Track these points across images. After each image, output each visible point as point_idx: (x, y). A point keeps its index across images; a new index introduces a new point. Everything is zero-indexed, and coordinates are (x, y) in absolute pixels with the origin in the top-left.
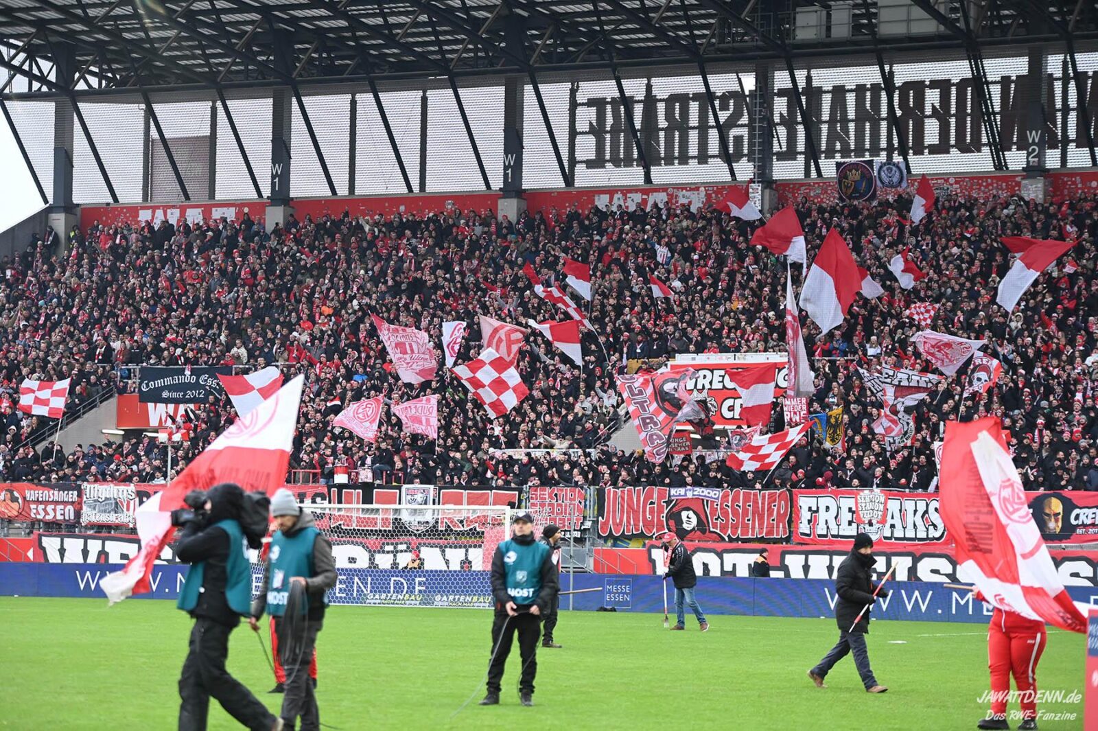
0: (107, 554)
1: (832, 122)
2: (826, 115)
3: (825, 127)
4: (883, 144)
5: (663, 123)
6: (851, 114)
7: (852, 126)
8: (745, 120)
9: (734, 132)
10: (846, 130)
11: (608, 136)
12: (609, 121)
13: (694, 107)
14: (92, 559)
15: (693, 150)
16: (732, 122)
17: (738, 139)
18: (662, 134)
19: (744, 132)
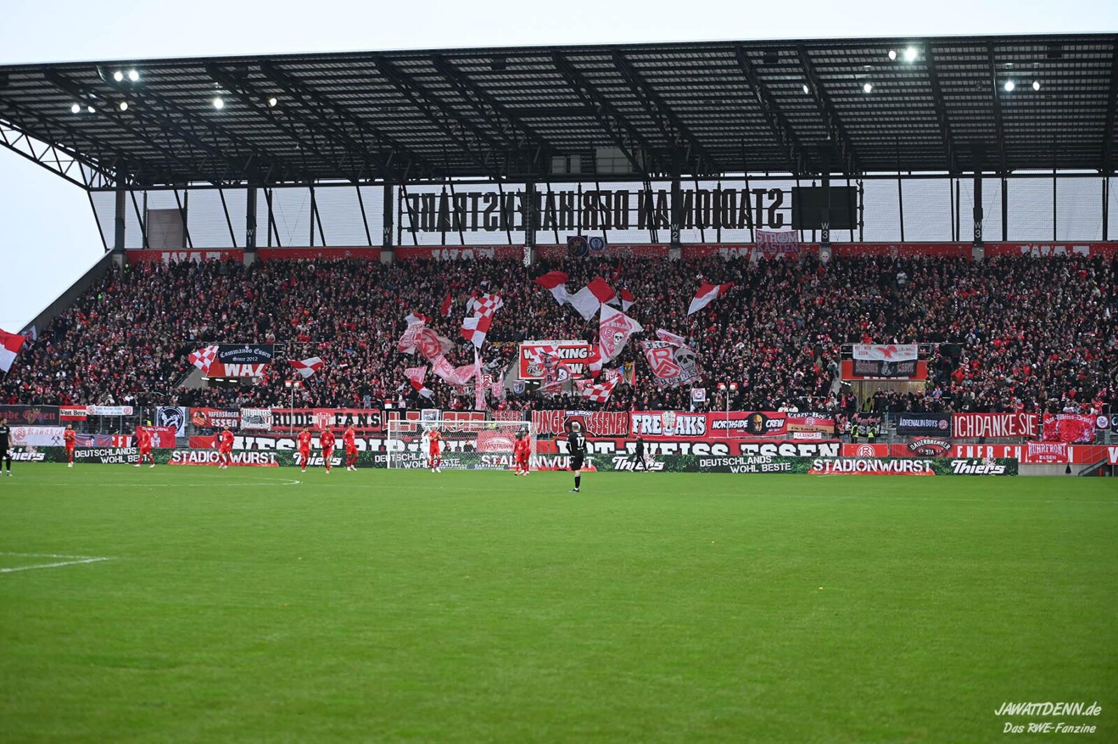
0: (257, 445)
1: (547, 211)
2: (543, 207)
3: (543, 214)
4: (576, 223)
5: (451, 209)
6: (558, 207)
7: (558, 213)
8: (498, 208)
9: (492, 215)
10: (554, 215)
11: (420, 215)
12: (421, 206)
13: (469, 201)
14: (249, 447)
15: (469, 223)
16: (490, 210)
17: (495, 219)
18: (451, 215)
19: (498, 215)
